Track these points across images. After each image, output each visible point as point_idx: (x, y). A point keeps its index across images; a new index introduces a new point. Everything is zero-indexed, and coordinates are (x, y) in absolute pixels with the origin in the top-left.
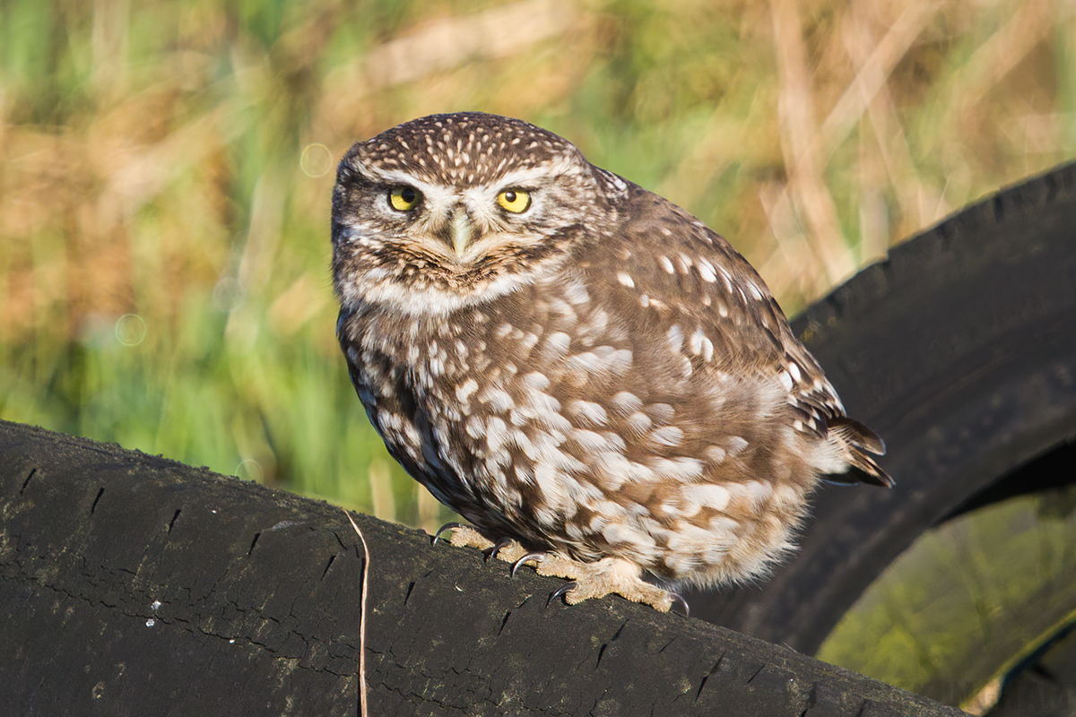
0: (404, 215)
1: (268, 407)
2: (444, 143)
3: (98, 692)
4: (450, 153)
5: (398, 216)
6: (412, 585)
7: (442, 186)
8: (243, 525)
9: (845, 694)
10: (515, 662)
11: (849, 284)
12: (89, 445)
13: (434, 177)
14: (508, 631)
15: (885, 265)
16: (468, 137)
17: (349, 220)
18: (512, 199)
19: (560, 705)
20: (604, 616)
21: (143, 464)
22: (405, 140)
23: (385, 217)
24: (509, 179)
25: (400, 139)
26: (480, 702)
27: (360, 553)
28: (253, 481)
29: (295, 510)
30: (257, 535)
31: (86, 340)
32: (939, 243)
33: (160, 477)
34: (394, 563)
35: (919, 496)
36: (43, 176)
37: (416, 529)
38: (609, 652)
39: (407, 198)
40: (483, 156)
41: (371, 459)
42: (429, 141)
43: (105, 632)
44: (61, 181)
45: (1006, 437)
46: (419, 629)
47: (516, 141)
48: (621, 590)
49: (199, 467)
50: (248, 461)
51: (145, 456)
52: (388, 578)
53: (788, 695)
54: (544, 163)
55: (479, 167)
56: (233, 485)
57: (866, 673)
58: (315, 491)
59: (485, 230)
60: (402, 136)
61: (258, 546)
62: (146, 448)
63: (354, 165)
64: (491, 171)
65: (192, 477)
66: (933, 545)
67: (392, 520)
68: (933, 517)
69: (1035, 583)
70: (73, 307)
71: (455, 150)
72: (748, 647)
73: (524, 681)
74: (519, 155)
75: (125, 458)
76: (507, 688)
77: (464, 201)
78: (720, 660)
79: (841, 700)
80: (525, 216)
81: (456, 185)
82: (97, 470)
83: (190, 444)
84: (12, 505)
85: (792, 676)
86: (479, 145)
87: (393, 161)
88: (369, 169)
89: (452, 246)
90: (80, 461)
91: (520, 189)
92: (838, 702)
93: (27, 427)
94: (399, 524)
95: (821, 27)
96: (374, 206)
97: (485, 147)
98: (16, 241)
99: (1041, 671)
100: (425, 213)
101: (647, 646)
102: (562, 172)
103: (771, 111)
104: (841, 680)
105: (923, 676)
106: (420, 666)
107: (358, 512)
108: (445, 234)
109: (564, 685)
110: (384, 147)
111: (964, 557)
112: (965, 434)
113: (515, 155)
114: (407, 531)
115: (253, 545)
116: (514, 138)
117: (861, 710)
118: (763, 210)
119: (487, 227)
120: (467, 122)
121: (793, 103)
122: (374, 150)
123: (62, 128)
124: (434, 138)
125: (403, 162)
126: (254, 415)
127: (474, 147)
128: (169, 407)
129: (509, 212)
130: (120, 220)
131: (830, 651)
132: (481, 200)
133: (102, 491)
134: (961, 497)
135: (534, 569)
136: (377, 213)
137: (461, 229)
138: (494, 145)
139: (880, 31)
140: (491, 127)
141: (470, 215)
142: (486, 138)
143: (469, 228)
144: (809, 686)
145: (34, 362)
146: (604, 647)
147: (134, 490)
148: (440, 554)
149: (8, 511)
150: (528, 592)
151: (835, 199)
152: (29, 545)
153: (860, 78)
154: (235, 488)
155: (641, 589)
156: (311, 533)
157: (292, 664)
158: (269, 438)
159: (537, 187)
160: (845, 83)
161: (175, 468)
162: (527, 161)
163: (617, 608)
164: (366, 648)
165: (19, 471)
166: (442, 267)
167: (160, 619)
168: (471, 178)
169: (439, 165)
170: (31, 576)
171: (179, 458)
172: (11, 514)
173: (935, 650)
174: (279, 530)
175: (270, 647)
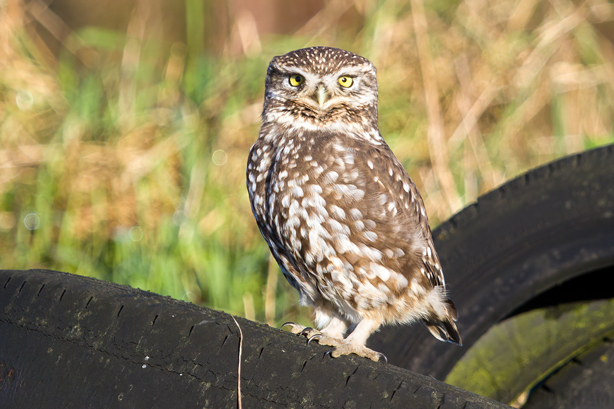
0: (296, 88)
1: (198, 270)
3: (121, 397)
4: (317, 58)
5: (293, 88)
6: (262, 349)
7: (314, 74)
8: (186, 322)
9: (457, 399)
10: (309, 384)
11: (460, 213)
12: (116, 286)
13: (310, 69)
14: (305, 370)
15: (475, 205)
16: (325, 52)
17: (271, 90)
18: (345, 81)
19: (329, 403)
20: (349, 363)
21: (141, 294)
23: (287, 89)
24: (343, 71)
25: (295, 54)
26: (293, 402)
27: (238, 335)
28: (191, 302)
29: (209, 315)
30: (193, 327)
31: (116, 239)
32: (500, 195)
33: (149, 300)
34: (254, 339)
36: (96, 165)
37: (264, 324)
38: (351, 380)
39: (297, 80)
40: (332, 60)
41: (244, 292)
43: (124, 371)
44: (105, 167)
45: (530, 283)
46: (265, 369)
48: (357, 352)
49: (166, 296)
50: (188, 293)
51: (142, 291)
52: (252, 346)
53: (432, 399)
55: (330, 64)
56: (182, 304)
57: (467, 389)
58: (219, 306)
59: (333, 95)
61: (193, 331)
62: (143, 288)
63: (274, 65)
64: (335, 66)
65: (163, 300)
66: (498, 331)
67: (254, 320)
68: (497, 319)
70: (110, 224)
71: (319, 57)
72: (414, 377)
73: (313, 393)
74: (348, 60)
75: (133, 292)
76: (305, 395)
77: (323, 82)
78: (401, 383)
79: (456, 401)
80: (351, 89)
81: (320, 74)
82: (120, 297)
83: (163, 285)
84: (82, 313)
85: (434, 390)
86: (330, 55)
87: (292, 63)
88: (281, 67)
89: (318, 102)
90: (113, 293)
91: (348, 76)
92: (454, 402)
93: (89, 278)
94: (257, 321)
95: (447, 98)
96: (282, 84)
97: (332, 57)
98: (85, 194)
99: (547, 389)
100: (306, 87)
101: (368, 377)
103: (424, 136)
104: (456, 392)
105: (493, 390)
106: (266, 386)
107: (238, 316)
108: (314, 97)
109: (331, 395)
111: (511, 336)
113: (346, 60)
114: (260, 325)
115: (191, 331)
116: (346, 54)
117: (465, 406)
118: (421, 179)
119: (334, 93)
121: (434, 132)
122: (283, 59)
123: (104, 143)
124: (309, 52)
125: (296, 62)
126: (191, 272)
127: (328, 55)
128: (153, 268)
129: (344, 87)
130: (131, 184)
131: (451, 379)
132: (331, 81)
133: (123, 306)
134: (510, 309)
135: (317, 341)
136: (284, 87)
137: (322, 94)
138: (336, 56)
139: (474, 99)
141: (326, 88)
142: (333, 53)
143: (325, 94)
144: (441, 395)
145: (92, 248)
146: (349, 377)
147: (137, 306)
148: (275, 335)
149: (80, 316)
150: (315, 353)
151: (454, 174)
152: (89, 331)
153: (465, 121)
155: (365, 351)
156: (217, 326)
157: (208, 385)
158: (198, 282)
159: (356, 75)
160: (459, 122)
161: (155, 296)
162: (352, 63)
163: (355, 359)
164: (241, 378)
165: (85, 298)
166: (312, 111)
167: (149, 365)
168: (326, 70)
169: (312, 64)
170: (90, 345)
171: (158, 292)
172: (82, 317)
174: (202, 325)
175: (198, 377)
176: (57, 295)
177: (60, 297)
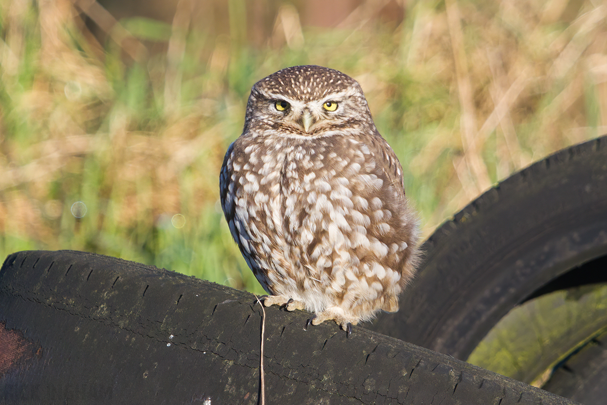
0: (282, 113)
2: (299, 82)
3: (146, 375)
4: (302, 87)
5: (280, 113)
6: (284, 328)
7: (298, 101)
8: (210, 302)
9: (475, 377)
10: (329, 362)
13: (295, 98)
14: (326, 348)
15: (498, 188)
16: (310, 79)
18: (329, 106)
19: (349, 381)
20: (368, 342)
21: (166, 274)
22: (282, 81)
23: (274, 113)
24: (328, 98)
25: (280, 80)
26: (314, 380)
27: (261, 314)
28: (215, 282)
29: (233, 295)
30: (216, 306)
32: (521, 179)
33: (173, 280)
34: (276, 318)
35: (512, 291)
38: (371, 358)
39: (283, 106)
40: (317, 89)
42: (293, 82)
43: (149, 349)
45: (550, 264)
46: (287, 347)
47: (332, 81)
49: (191, 276)
50: (229, 279)
51: (167, 271)
52: (274, 325)
53: (450, 377)
54: (343, 90)
55: (315, 94)
59: (318, 119)
60: (281, 79)
61: (216, 310)
62: (167, 268)
63: (260, 90)
64: (320, 95)
65: (188, 280)
66: (518, 313)
69: (564, 329)
71: (304, 86)
72: (432, 355)
73: (333, 370)
74: (333, 87)
75: (158, 272)
76: (325, 373)
77: (308, 107)
78: (420, 361)
79: (473, 379)
80: (336, 113)
81: (305, 101)
82: (146, 277)
83: (204, 271)
84: (108, 293)
85: (452, 368)
86: (315, 84)
87: (277, 90)
88: (266, 93)
89: (303, 127)
90: (138, 273)
91: (333, 102)
93: (115, 258)
96: (268, 108)
97: (318, 84)
98: (130, 183)
99: (566, 368)
100: (291, 112)
101: (387, 355)
102: (352, 94)
104: (473, 370)
106: (287, 364)
108: (300, 121)
109: (351, 372)
110: (273, 83)
111: (533, 317)
112: (533, 263)
113: (331, 87)
115: (214, 310)
116: (331, 79)
117: (482, 384)
119: (318, 118)
120: (310, 71)
122: (269, 84)
123: (150, 133)
124: (295, 80)
125: (282, 91)
127: (313, 84)
129: (328, 111)
132: (316, 107)
133: (148, 286)
134: (531, 292)
136: (270, 112)
137: (307, 119)
138: (322, 83)
140: (321, 74)
141: (311, 113)
142: (318, 80)
144: (459, 373)
146: (368, 355)
147: (162, 286)
149: (106, 295)
150: (335, 331)
152: (116, 310)
154: (206, 285)
156: (240, 305)
157: (231, 363)
158: (239, 269)
159: (340, 101)
162: (336, 90)
163: (374, 338)
164: (264, 356)
165: (111, 278)
167: (173, 343)
168: (311, 98)
169: (297, 93)
170: (116, 324)
172: (108, 297)
173: (520, 359)
174: (225, 304)
175: (221, 355)
176: (84, 275)
177: (87, 277)
